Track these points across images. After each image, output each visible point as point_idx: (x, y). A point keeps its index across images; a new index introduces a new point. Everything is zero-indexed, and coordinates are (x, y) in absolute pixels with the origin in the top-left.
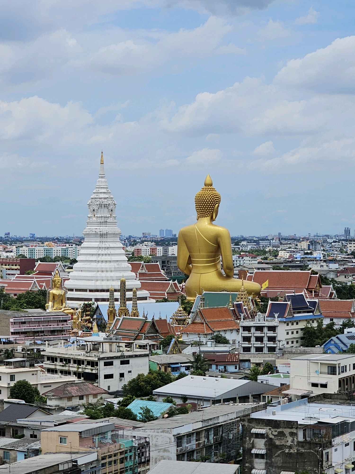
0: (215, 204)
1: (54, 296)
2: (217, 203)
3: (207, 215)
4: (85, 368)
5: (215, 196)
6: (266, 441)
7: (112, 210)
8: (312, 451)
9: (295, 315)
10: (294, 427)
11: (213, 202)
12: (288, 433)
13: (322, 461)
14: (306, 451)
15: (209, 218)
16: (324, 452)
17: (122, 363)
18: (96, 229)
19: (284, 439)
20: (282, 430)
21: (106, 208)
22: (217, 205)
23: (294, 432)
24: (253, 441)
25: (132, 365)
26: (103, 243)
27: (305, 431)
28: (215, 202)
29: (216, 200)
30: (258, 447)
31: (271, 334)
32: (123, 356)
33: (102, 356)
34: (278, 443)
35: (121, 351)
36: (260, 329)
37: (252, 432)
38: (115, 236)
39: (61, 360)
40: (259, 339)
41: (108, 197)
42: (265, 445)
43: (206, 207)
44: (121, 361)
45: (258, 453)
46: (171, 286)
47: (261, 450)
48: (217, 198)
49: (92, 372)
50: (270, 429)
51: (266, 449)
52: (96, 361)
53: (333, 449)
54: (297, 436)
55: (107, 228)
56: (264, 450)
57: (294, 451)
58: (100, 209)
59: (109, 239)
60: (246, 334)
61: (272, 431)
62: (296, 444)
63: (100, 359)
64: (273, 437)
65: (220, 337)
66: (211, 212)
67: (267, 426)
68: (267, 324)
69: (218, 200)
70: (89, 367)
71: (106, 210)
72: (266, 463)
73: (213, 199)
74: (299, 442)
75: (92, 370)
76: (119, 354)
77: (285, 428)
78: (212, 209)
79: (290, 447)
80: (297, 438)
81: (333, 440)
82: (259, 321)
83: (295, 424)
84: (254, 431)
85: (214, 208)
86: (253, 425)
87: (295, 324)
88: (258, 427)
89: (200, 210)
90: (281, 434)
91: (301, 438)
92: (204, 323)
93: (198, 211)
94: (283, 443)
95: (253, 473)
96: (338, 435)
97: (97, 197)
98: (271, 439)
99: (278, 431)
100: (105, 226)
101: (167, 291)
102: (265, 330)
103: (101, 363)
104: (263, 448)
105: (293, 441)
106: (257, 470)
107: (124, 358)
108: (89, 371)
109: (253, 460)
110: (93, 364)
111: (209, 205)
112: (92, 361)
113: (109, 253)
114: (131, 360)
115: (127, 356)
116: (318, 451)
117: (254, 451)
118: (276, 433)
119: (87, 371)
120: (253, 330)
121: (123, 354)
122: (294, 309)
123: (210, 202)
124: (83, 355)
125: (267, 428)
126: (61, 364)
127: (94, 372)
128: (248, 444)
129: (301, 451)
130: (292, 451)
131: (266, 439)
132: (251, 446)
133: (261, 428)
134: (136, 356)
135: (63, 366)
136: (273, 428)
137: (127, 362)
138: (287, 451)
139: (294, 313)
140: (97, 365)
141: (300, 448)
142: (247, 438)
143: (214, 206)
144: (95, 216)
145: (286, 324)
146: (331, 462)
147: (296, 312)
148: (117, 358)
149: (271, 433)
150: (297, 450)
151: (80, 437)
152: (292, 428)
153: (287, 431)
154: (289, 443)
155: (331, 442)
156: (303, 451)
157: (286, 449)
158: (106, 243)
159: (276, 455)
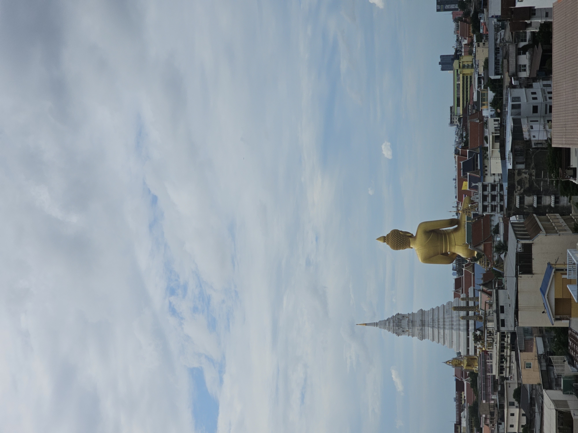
0: (399, 234)
1: (468, 365)
2: (399, 233)
3: (408, 240)
4: (507, 342)
5: (393, 234)
6: (527, 195)
7: (403, 317)
8: (533, 157)
9: (479, 168)
10: (513, 172)
11: (398, 236)
12: (518, 177)
13: (542, 148)
14: (533, 162)
15: (411, 239)
16: (534, 146)
17: (503, 312)
18: (418, 329)
19: (524, 181)
20: (516, 182)
21: (402, 322)
22: (400, 233)
23: (518, 172)
24: (527, 206)
25: (505, 304)
26: (429, 324)
27: (517, 163)
28: (398, 234)
29: (396, 234)
30: (531, 202)
31: (489, 188)
32: (497, 312)
33: (496, 329)
34: (527, 185)
35: (493, 313)
36: (484, 198)
37: (518, 207)
38: (424, 314)
39: (503, 362)
40: (493, 198)
41: (392, 320)
42: (529, 196)
43: (402, 241)
44: (501, 313)
45: (536, 202)
46: (467, 269)
47: (534, 199)
48: (394, 232)
49: (510, 337)
50: (516, 192)
51: (533, 195)
52: (501, 334)
53: (532, 139)
54: (521, 169)
55: (417, 321)
56: (534, 197)
57: (534, 172)
58: (402, 326)
59: (426, 319)
60: (489, 209)
61: (518, 190)
62: (527, 170)
63: (498, 330)
64: (522, 190)
65: (495, 230)
66: (406, 237)
67: (514, 195)
68: (480, 192)
69: (396, 232)
70: (506, 339)
71: (403, 321)
72: (546, 195)
73: (395, 236)
74: (526, 168)
75: (508, 337)
76: (495, 314)
77: (514, 179)
78: (404, 236)
79: (531, 175)
80: (523, 169)
81: (525, 140)
82: (478, 198)
83: (510, 171)
84: (518, 206)
85: (402, 235)
86: (513, 206)
87: (486, 169)
88: (515, 202)
89: (404, 246)
90: (520, 182)
91: (522, 166)
92: (484, 243)
93: (405, 248)
94: (527, 181)
95: (554, 205)
96: (523, 135)
97: (392, 328)
98: (524, 191)
99: (518, 185)
100: (415, 322)
101: (471, 272)
102: (486, 193)
103: (502, 329)
104: (532, 198)
105: (525, 173)
106: (552, 203)
107: (498, 310)
108: (509, 339)
109: (543, 206)
110: (503, 336)
111: (400, 238)
112: (501, 337)
113: (437, 319)
114: (501, 304)
115: (496, 308)
116: (533, 152)
117: (535, 205)
118: (519, 187)
119: (509, 341)
120: (486, 203)
121: (495, 311)
122: (474, 170)
123: (398, 238)
124: (496, 345)
125: (515, 195)
126: (505, 363)
127: (509, 335)
128: (529, 210)
129: (533, 166)
130: (534, 174)
131: (525, 196)
132: (531, 208)
133: (515, 199)
134: (497, 300)
135: (507, 361)
136: (515, 189)
137: (502, 307)
138: (534, 178)
139: (477, 169)
140: (504, 333)
141: (531, 167)
142: (525, 211)
143: (401, 234)
144: (407, 331)
145: (486, 176)
146: (543, 140)
147: (476, 168)
148: (498, 316)
149: (519, 191)
150: (533, 169)
151: (525, 351)
152: (514, 174)
153: (517, 178)
154: (527, 176)
155: (527, 141)
156: (533, 164)
157: (533, 178)
158: (429, 322)
159: (538, 187)
